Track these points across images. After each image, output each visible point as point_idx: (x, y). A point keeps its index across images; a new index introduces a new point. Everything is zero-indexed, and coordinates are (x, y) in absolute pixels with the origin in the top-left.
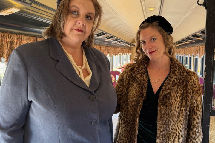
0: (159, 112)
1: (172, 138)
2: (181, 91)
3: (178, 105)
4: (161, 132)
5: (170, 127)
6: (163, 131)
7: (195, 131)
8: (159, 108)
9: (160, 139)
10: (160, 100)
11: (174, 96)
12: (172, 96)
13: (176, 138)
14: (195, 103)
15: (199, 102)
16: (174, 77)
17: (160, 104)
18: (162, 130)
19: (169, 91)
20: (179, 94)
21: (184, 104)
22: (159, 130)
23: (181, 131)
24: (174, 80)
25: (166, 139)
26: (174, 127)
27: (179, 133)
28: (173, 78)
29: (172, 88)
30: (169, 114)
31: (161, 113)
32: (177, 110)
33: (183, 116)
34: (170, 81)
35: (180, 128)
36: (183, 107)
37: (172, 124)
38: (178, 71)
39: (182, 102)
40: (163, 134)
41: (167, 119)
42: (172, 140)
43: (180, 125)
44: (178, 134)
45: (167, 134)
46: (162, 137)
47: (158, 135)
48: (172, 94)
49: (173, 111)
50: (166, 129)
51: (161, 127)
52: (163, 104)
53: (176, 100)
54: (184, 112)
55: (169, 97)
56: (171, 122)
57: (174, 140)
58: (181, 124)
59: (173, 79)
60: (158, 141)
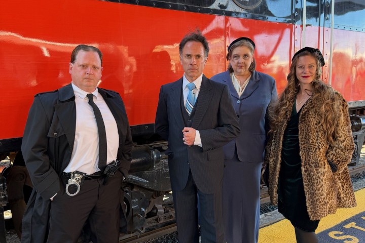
3: (316, 122)
4: (302, 145)
5: (310, 140)
6: (304, 143)
8: (299, 126)
9: (303, 151)
10: (300, 119)
11: (313, 115)
12: (310, 115)
19: (306, 110)
22: (300, 143)
25: (308, 151)
26: (314, 141)
29: (309, 107)
31: (301, 129)
37: (312, 138)
40: (304, 147)
41: (306, 134)
42: (313, 151)
46: (304, 149)
47: (300, 148)
48: (310, 113)
50: (307, 143)
51: (302, 141)
55: (308, 115)
56: (310, 136)
57: (315, 151)
58: (320, 138)
60: (301, 153)
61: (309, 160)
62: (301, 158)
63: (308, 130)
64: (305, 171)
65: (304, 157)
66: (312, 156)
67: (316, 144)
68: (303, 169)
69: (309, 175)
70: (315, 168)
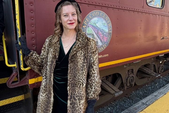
0: (69, 68)
1: (78, 85)
2: (84, 52)
3: (82, 62)
4: (70, 81)
5: (77, 77)
6: (72, 80)
7: (92, 79)
8: (69, 65)
9: (70, 87)
10: (70, 59)
11: (79, 56)
12: (78, 56)
13: (81, 85)
14: (92, 60)
15: (95, 60)
16: (79, 43)
17: (70, 62)
18: (71, 80)
19: (75, 52)
20: (82, 54)
21: (86, 61)
22: (69, 80)
23: (84, 80)
24: (79, 45)
25: (74, 86)
26: (80, 78)
27: (83, 81)
28: (78, 43)
29: (77, 50)
30: (76, 69)
31: (70, 68)
32: (81, 65)
33: (85, 70)
34: (76, 46)
35: (84, 78)
36: (85, 63)
37: (78, 75)
38: (81, 39)
39: (84, 60)
40: (72, 83)
41: (74, 72)
42: (79, 86)
43: (83, 76)
44: (82, 82)
45: (75, 83)
46: (71, 85)
47: (68, 84)
48: (78, 55)
49: (79, 66)
50: (74, 80)
51: (70, 78)
52: (72, 62)
53: (81, 59)
54: (85, 66)
55: (76, 57)
56: (77, 74)
57: (80, 86)
58: (84, 75)
59: (78, 44)
60: (68, 88)
61: (74, 94)
62: (69, 92)
63: (75, 68)
64: (71, 104)
65: (71, 92)
66: (77, 90)
67: (81, 81)
68: (69, 102)
69: (73, 107)
70: (79, 100)
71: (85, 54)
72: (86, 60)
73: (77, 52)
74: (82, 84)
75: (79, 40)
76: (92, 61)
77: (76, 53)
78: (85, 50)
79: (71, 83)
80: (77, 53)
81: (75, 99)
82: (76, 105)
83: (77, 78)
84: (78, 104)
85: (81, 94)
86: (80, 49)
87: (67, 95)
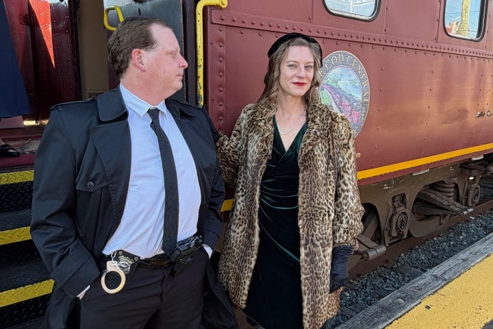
0: (300, 181)
1: (320, 216)
2: (325, 147)
4: (304, 209)
5: (316, 200)
6: (308, 206)
7: (341, 203)
8: (301, 176)
9: (304, 220)
10: (300, 163)
11: (319, 156)
12: (316, 155)
13: (325, 215)
14: (341, 162)
15: (346, 160)
16: (315, 127)
17: (302, 168)
18: (305, 206)
19: (310, 148)
20: (324, 152)
21: (331, 165)
22: (301, 206)
23: (331, 204)
24: (316, 132)
25: (311, 218)
26: (321, 201)
27: (329, 208)
28: (313, 128)
29: (314, 143)
30: (314, 182)
31: (304, 181)
32: (323, 174)
33: (331, 183)
34: (310, 133)
35: (330, 201)
36: (330, 170)
37: (318, 197)
38: (319, 117)
39: (328, 164)
40: (306, 213)
41: (311, 189)
42: (321, 219)
43: (329, 196)
44: (327, 210)
45: (312, 211)
46: (306, 216)
47: (300, 214)
48: (316, 153)
49: (319, 177)
50: (311, 205)
51: (304, 203)
52: (306, 168)
53: (322, 161)
54: (332, 177)
55: (312, 157)
57: (323, 219)
58: (331, 195)
59: (314, 130)
60: (300, 222)
61: (313, 235)
62: (301, 231)
63: (312, 182)
64: (307, 255)
65: (306, 230)
66: (318, 227)
67: (324, 206)
68: (303, 251)
69: (312, 262)
70: (322, 247)
71: (329, 150)
72: (333, 163)
73: (314, 146)
74: (327, 214)
75: (315, 122)
76: (342, 165)
77: (312, 150)
78: (329, 142)
79: (304, 211)
80: (315, 150)
81: (315, 245)
82: (318, 258)
83: (317, 202)
84: (322, 255)
85: (326, 233)
86: (319, 141)
87: (298, 238)
